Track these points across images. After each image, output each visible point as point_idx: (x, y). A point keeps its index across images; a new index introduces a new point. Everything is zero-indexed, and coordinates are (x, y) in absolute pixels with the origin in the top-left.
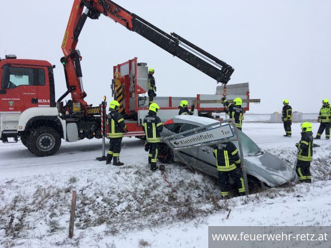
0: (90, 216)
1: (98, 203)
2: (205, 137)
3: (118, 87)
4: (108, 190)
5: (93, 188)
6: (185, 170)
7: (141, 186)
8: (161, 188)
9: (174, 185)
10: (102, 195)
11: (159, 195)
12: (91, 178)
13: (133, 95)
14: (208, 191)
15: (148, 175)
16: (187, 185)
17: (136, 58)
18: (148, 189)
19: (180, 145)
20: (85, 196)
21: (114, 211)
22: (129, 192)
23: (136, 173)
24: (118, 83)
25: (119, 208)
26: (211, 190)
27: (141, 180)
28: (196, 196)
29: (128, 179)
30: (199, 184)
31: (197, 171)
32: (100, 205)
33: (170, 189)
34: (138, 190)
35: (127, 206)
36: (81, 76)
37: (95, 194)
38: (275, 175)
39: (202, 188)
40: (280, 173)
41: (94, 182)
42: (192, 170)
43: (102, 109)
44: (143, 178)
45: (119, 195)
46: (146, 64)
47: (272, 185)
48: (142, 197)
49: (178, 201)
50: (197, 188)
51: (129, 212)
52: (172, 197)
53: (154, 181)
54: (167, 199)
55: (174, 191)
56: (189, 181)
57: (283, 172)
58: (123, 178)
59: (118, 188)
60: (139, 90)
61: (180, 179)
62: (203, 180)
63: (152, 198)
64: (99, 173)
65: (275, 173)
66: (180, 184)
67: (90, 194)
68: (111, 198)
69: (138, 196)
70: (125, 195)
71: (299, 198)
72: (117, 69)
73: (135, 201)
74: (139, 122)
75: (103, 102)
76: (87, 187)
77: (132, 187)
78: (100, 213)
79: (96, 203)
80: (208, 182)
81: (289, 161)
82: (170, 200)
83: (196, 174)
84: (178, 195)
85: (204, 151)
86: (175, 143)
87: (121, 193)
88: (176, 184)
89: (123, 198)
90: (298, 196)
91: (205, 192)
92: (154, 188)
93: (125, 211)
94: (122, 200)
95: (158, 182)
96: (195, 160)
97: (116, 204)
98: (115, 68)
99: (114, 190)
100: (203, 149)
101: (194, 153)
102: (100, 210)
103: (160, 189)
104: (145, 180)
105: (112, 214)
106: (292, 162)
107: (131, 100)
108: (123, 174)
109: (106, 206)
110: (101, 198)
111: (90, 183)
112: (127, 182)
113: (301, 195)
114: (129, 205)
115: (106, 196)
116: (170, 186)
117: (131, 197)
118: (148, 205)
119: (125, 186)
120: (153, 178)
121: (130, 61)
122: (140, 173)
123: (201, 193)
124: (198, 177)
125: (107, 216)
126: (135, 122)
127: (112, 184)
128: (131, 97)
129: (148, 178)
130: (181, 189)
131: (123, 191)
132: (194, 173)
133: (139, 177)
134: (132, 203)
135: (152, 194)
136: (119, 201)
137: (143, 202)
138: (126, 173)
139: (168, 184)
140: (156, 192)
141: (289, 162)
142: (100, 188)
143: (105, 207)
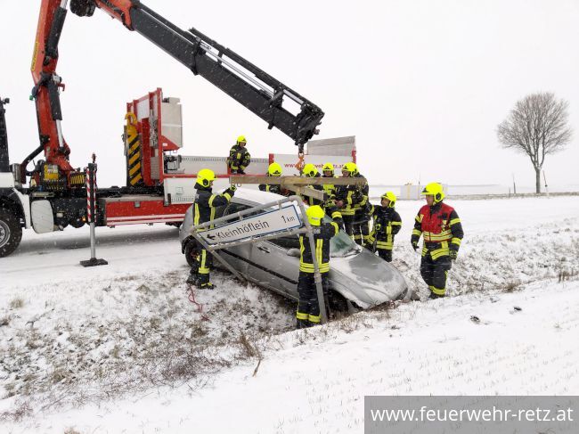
0: (38, 368)
1: (59, 345)
2: (257, 227)
3: (132, 139)
4: (83, 320)
5: (55, 316)
6: (231, 282)
7: (146, 312)
8: (183, 314)
9: (206, 309)
10: (70, 329)
11: (176, 327)
12: (54, 300)
13: (157, 151)
14: (265, 317)
15: (162, 292)
16: (231, 308)
17: (159, 91)
18: (158, 317)
19: (217, 239)
20: (37, 332)
21: (86, 358)
22: (121, 323)
23: (140, 288)
24: (132, 131)
25: (96, 354)
26: (271, 315)
27: (147, 301)
28: (243, 325)
29: (124, 300)
30: (251, 305)
31: (251, 282)
32: (62, 348)
33: (198, 316)
34: (139, 320)
35: (113, 347)
36: (61, 119)
37: (56, 329)
38: (371, 288)
39: (256, 313)
40: (381, 286)
41: (58, 307)
42: (244, 282)
43: (88, 176)
44: (151, 298)
45: (101, 330)
46: (178, 100)
47: (365, 306)
48: (144, 331)
49: (209, 336)
50: (247, 312)
51: (115, 360)
52: (200, 329)
53: (172, 302)
54: (188, 334)
55: (205, 319)
56: (234, 300)
57: (386, 284)
58: (115, 298)
59: (103, 316)
60: (165, 145)
61: (220, 297)
62: (260, 298)
63: (163, 333)
64: (71, 290)
65: (371, 285)
66: (218, 306)
67: (45, 328)
68: (85, 334)
69: (138, 329)
70: (112, 328)
71: (392, 332)
72: (132, 108)
73: (129, 339)
74: (166, 200)
75: (90, 164)
76: (44, 315)
77: (128, 315)
78: (59, 363)
79: (55, 345)
80: (268, 301)
81: (407, 262)
82: (193, 336)
83: (249, 288)
84: (210, 325)
85: (260, 249)
86: (209, 237)
87: (105, 325)
88: (210, 306)
89: (109, 333)
90: (393, 328)
91: (259, 318)
92: (170, 314)
93: (107, 357)
94: (105, 338)
95: (178, 303)
96: (246, 264)
97: (93, 345)
98: (129, 106)
99: (93, 321)
100: (259, 245)
101: (246, 254)
102: (60, 357)
103: (180, 315)
104: (157, 301)
105: (81, 364)
106: (410, 265)
107: (154, 161)
108: (116, 292)
109: (73, 349)
110: (66, 334)
111: (49, 309)
112: (120, 306)
113: (398, 326)
114: (116, 347)
115: (76, 331)
116: (199, 310)
117: (123, 332)
118: (154, 345)
119: (116, 312)
120: (171, 297)
121: (151, 95)
122: (148, 289)
123: (251, 322)
124: (251, 293)
125: (70, 367)
126: (160, 199)
127: (92, 310)
128: (153, 155)
129: (162, 297)
130: (219, 315)
131: (110, 320)
132: (246, 286)
133: (145, 297)
134: (124, 342)
135: (164, 326)
136: (99, 341)
137: (145, 339)
138: (122, 290)
139: (196, 307)
140: (172, 322)
141: (407, 265)
142: (67, 317)
143: (71, 351)
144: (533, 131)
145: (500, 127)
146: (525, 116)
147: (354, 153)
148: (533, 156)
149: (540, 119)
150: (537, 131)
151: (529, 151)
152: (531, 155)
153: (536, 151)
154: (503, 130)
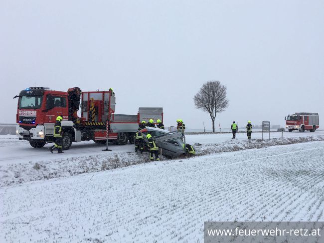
60: (111, 111)
74: (111, 131)
85: (165, 144)
101: (160, 146)
144: (211, 101)
145: (195, 97)
146: (207, 92)
147: (162, 114)
148: (211, 113)
149: (214, 95)
150: (213, 101)
151: (209, 111)
152: (210, 113)
153: (213, 110)
154: (197, 99)
